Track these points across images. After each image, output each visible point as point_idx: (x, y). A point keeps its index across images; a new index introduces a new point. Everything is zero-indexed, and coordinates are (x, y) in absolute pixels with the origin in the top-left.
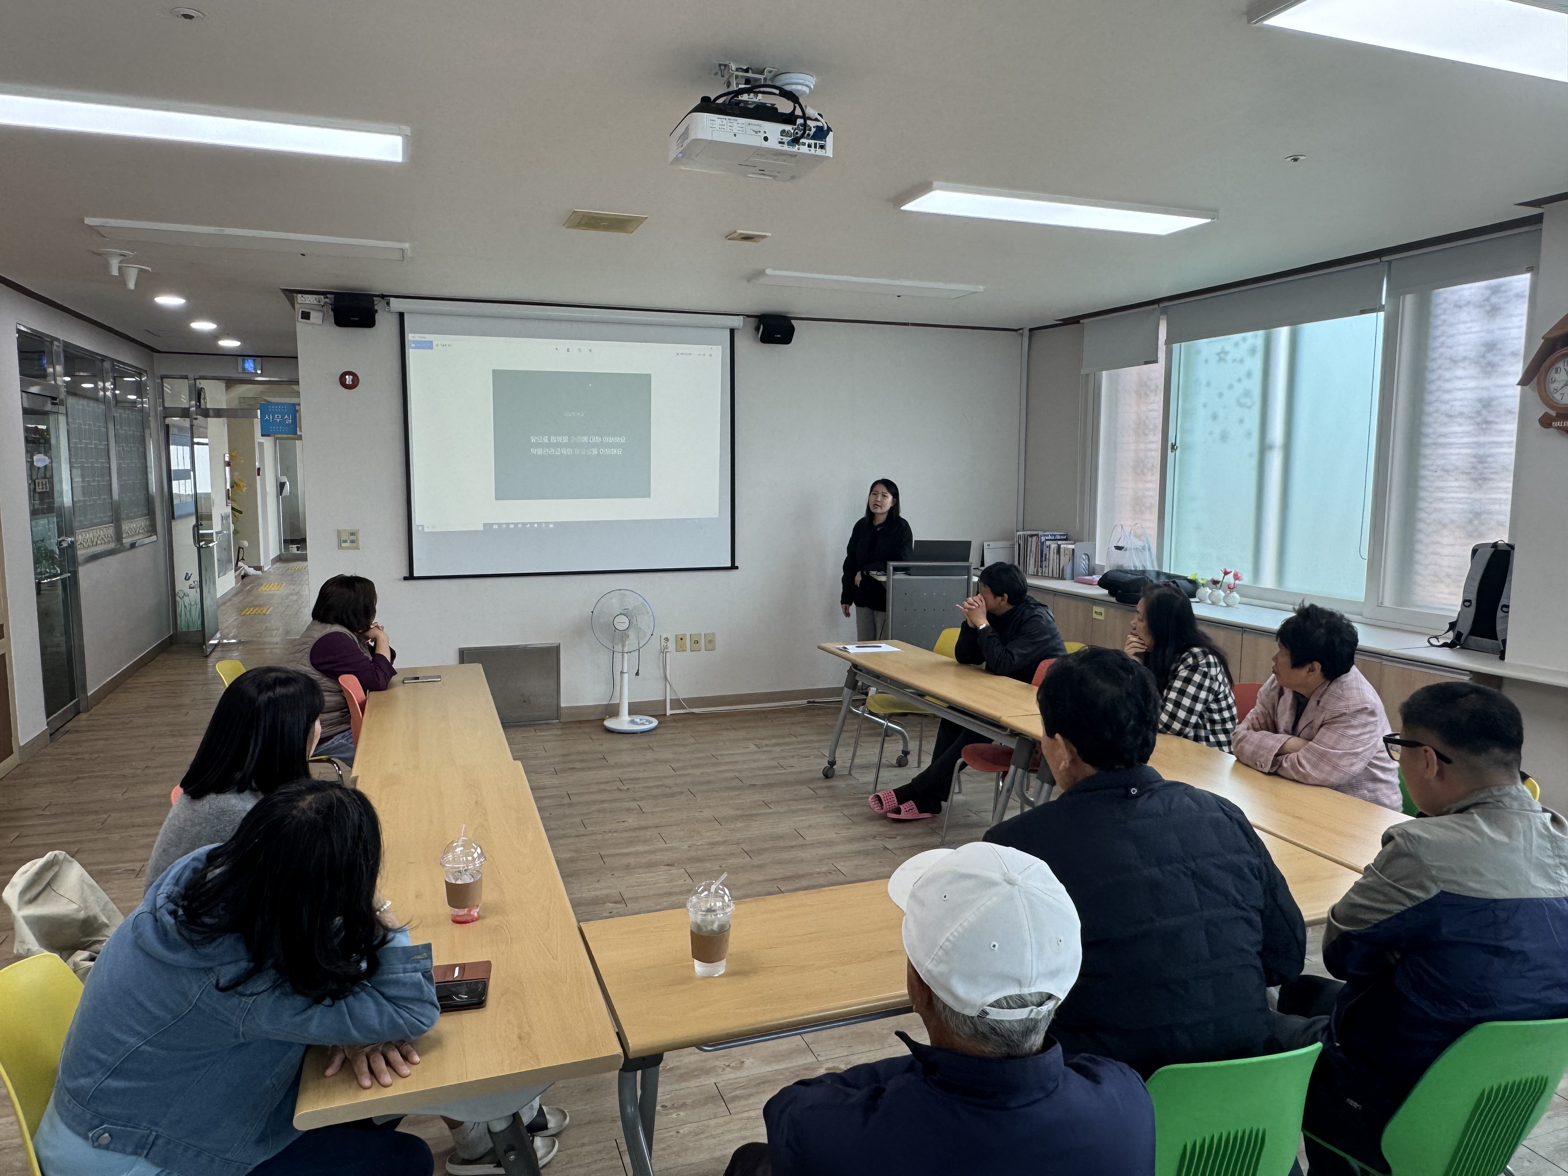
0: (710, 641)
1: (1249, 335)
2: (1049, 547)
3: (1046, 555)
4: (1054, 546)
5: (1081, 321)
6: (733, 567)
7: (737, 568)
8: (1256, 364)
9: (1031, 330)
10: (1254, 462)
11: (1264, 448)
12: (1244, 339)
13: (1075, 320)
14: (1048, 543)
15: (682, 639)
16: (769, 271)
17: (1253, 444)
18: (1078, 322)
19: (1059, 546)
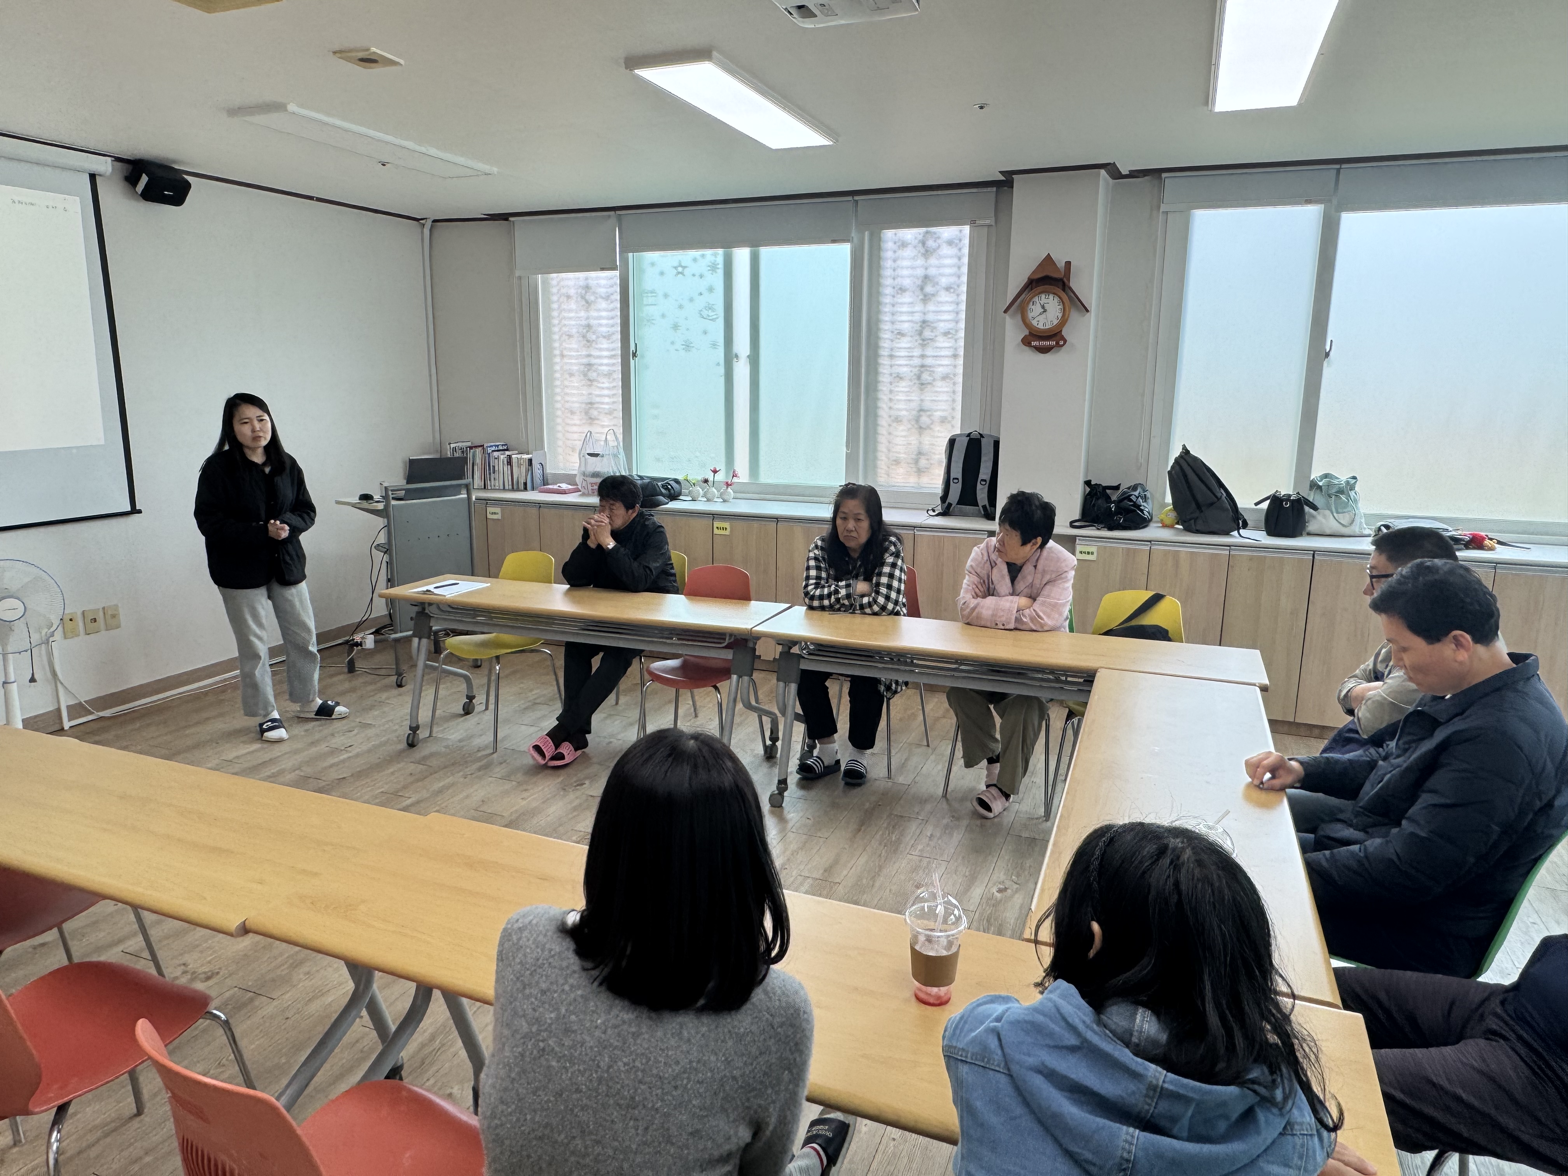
0: (113, 616)
1: (709, 252)
2: (498, 458)
3: (494, 467)
4: (503, 457)
5: (511, 219)
6: (134, 511)
7: (140, 512)
8: (718, 280)
9: (435, 221)
10: (721, 370)
11: (730, 358)
12: (703, 256)
13: (504, 217)
14: (496, 454)
15: (71, 620)
16: (292, 107)
17: (720, 353)
18: (507, 219)
19: (510, 457)
